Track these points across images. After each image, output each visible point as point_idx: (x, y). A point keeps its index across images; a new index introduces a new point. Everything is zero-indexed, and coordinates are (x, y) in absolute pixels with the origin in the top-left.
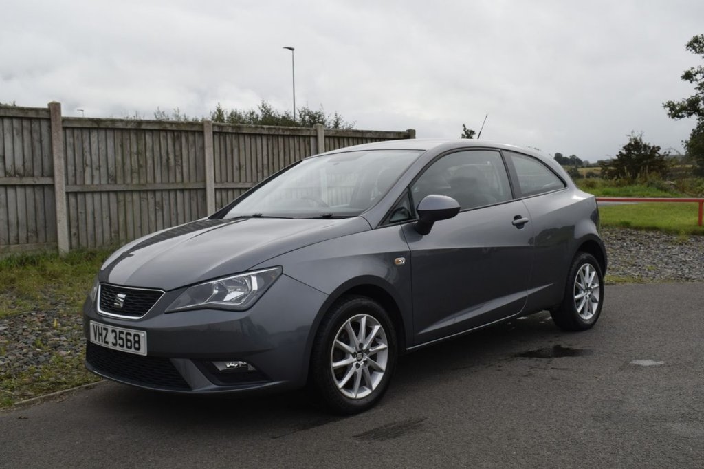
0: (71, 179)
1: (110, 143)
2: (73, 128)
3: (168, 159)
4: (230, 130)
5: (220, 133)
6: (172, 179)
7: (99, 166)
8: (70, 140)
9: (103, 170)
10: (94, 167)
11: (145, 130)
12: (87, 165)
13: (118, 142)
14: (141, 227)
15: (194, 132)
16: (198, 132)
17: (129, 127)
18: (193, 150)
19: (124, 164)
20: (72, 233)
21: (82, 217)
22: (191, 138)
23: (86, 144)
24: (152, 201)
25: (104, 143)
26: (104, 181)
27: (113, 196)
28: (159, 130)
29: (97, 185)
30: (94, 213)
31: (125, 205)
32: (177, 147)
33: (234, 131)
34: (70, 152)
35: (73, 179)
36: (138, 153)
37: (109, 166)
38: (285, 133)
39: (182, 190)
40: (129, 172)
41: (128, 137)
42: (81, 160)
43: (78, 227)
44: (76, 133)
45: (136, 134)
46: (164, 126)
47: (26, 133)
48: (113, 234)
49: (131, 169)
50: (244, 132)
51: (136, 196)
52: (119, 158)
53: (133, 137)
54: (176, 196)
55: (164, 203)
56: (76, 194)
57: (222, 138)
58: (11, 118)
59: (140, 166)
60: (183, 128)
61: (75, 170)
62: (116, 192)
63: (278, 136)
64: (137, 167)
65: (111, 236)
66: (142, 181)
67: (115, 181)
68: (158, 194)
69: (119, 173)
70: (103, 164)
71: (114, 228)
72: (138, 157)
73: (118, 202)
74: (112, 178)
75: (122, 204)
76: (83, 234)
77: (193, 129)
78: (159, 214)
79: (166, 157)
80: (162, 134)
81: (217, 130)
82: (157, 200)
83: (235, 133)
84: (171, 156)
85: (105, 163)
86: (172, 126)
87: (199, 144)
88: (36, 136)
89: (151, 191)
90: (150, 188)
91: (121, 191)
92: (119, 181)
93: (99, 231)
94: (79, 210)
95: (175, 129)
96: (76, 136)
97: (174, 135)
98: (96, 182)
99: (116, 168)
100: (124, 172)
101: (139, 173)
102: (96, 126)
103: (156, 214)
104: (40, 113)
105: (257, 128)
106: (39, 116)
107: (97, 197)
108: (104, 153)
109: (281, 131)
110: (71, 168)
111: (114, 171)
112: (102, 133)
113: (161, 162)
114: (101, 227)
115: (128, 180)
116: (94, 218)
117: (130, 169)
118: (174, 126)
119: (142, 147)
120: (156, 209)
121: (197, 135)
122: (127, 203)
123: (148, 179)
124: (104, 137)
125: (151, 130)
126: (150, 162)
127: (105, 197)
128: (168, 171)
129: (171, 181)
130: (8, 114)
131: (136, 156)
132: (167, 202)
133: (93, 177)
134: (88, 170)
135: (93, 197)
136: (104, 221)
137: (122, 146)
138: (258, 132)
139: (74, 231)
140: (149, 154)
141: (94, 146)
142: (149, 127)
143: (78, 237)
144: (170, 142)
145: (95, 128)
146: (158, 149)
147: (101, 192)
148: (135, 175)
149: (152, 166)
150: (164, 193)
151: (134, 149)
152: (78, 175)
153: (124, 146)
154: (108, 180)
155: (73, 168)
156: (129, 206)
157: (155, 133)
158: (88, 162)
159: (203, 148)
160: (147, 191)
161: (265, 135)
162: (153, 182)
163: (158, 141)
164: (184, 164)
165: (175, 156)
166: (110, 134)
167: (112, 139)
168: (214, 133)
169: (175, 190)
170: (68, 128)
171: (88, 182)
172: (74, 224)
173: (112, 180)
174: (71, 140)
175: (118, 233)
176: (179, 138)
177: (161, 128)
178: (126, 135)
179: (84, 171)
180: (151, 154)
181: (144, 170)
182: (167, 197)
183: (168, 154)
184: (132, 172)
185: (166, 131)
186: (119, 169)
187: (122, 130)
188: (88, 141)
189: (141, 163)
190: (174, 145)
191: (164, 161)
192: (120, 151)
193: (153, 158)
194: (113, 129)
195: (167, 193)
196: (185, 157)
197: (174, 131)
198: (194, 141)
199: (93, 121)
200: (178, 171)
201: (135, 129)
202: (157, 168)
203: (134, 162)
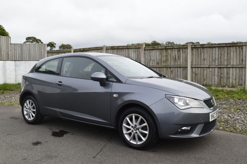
0: (146, 64)
2: (148, 50)
3: (175, 58)
4: (199, 47)
5: (196, 48)
9: (155, 61)
10: (153, 60)
11: (168, 49)
12: (151, 60)
17: (163, 48)
18: (185, 54)
19: (161, 59)
22: (184, 50)
24: (169, 71)
25: (156, 53)
28: (172, 48)
31: (161, 71)
32: (179, 53)
33: (201, 47)
36: (166, 56)
37: (157, 60)
38: (227, 45)
39: (180, 67)
40: (163, 62)
41: (163, 51)
42: (150, 58)
44: (148, 51)
45: (165, 50)
46: (174, 47)
47: (136, 52)
50: (206, 46)
51: (164, 69)
52: (160, 57)
54: (178, 69)
55: (173, 71)
58: (133, 48)
59: (166, 60)
60: (180, 47)
62: (158, 67)
63: (224, 47)
64: (165, 60)
66: (167, 64)
67: (158, 64)
69: (160, 62)
70: (155, 59)
74: (158, 63)
80: (174, 50)
81: (193, 46)
82: (171, 70)
83: (202, 47)
88: (139, 52)
91: (160, 67)
92: (160, 64)
95: (178, 47)
96: (148, 52)
100: (161, 61)
101: (166, 62)
102: (153, 49)
103: (171, 75)
104: (139, 46)
106: (139, 47)
108: (156, 56)
109: (225, 45)
110: (146, 61)
112: (156, 50)
113: (173, 58)
115: (162, 64)
117: (163, 60)
119: (167, 54)
121: (186, 49)
126: (169, 58)
128: (176, 61)
129: (176, 64)
130: (132, 48)
131: (165, 57)
133: (152, 63)
134: (151, 61)
137: (161, 54)
140: (169, 56)
144: (176, 52)
146: (172, 54)
148: (165, 62)
149: (170, 60)
150: (173, 68)
154: (156, 64)
157: (171, 49)
160: (168, 67)
161: (217, 47)
162: (170, 65)
163: (172, 52)
165: (178, 56)
167: (158, 52)
168: (192, 48)
169: (178, 67)
170: (146, 50)
171: (151, 64)
176: (180, 50)
177: (173, 48)
182: (175, 70)
183: (175, 56)
184: (164, 62)
185: (175, 48)
186: (160, 61)
187: (161, 49)
188: (152, 53)
189: (167, 59)
190: (178, 53)
191: (174, 58)
192: (160, 56)
193: (171, 57)
194: (158, 49)
195: (175, 68)
196: (181, 57)
197: (178, 48)
198: (185, 51)
199: (152, 47)
200: (179, 61)
201: (165, 49)
202: (172, 60)
203: (165, 59)
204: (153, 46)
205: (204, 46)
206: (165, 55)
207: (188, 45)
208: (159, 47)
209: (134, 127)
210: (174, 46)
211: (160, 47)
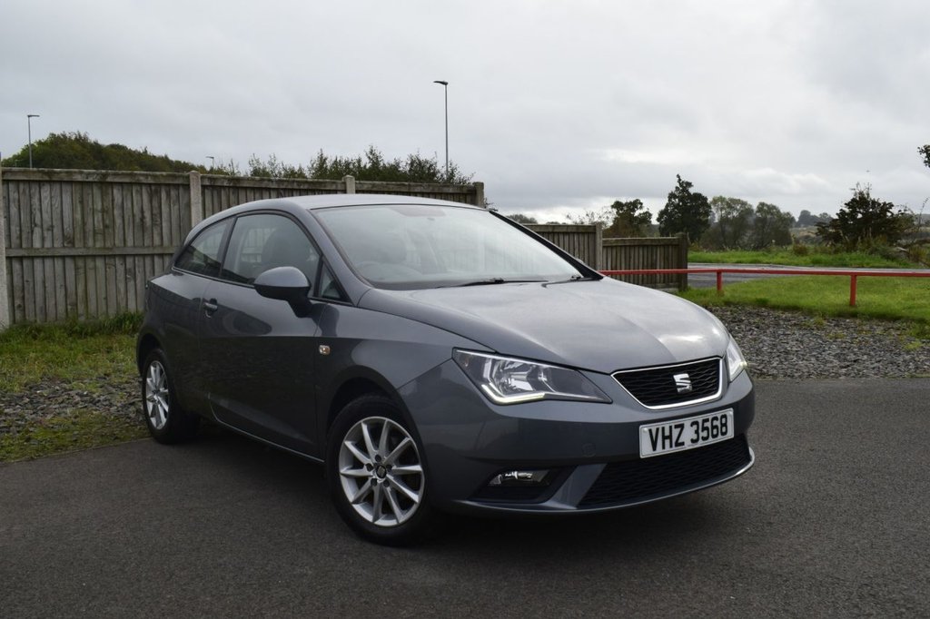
0: (15, 241)
1: (67, 199)
3: (142, 219)
4: (225, 184)
5: (213, 187)
6: (147, 242)
7: (52, 226)
8: (14, 195)
9: (57, 231)
10: (45, 226)
11: (112, 184)
12: (36, 225)
13: (77, 197)
14: (106, 298)
15: (177, 186)
16: (183, 185)
17: (90, 179)
18: (177, 207)
19: (84, 224)
20: (16, 305)
21: (28, 287)
22: (173, 193)
23: (35, 201)
24: (121, 268)
25: (59, 199)
26: (58, 244)
27: (69, 263)
28: (131, 184)
29: (48, 249)
30: (44, 282)
31: (85, 273)
32: (155, 204)
34: (14, 210)
35: (18, 241)
36: (103, 211)
37: (65, 227)
38: (302, 187)
39: (161, 256)
40: (91, 233)
41: (90, 192)
42: (28, 219)
43: (23, 298)
44: (21, 186)
45: (101, 188)
46: (136, 178)
48: (69, 307)
49: (94, 230)
50: (245, 185)
51: (100, 263)
52: (78, 216)
53: (96, 191)
54: (153, 261)
55: (137, 270)
56: (21, 259)
57: (215, 193)
59: (106, 227)
60: (162, 181)
61: (21, 230)
62: (73, 257)
64: (102, 227)
65: (67, 309)
66: (108, 244)
67: (72, 243)
68: (129, 261)
69: (78, 236)
70: (57, 223)
71: (72, 299)
72: (103, 215)
73: (77, 269)
74: (69, 241)
75: (82, 271)
76: (29, 306)
77: (176, 182)
78: (131, 284)
79: (140, 216)
80: (135, 189)
81: (207, 182)
82: (128, 266)
83: (232, 187)
84: (147, 215)
85: (59, 222)
86: (147, 178)
87: (183, 201)
89: (120, 255)
90: (118, 253)
91: (79, 256)
92: (78, 244)
93: (51, 303)
94: (25, 279)
95: (152, 182)
96: (21, 191)
97: (151, 189)
98: (48, 244)
99: (74, 229)
100: (84, 232)
101: (104, 234)
102: (47, 178)
103: (126, 284)
105: (262, 180)
107: (48, 262)
108: (59, 211)
109: (295, 184)
110: (14, 229)
111: (71, 232)
112: (57, 187)
113: (134, 221)
114: (53, 298)
115: (90, 243)
116: (45, 287)
117: (91, 228)
118: (149, 178)
119: (108, 203)
120: (126, 278)
121: (181, 190)
122: (88, 270)
123: (117, 242)
124: (58, 191)
125: (121, 184)
126: (118, 221)
127: (59, 263)
128: (143, 232)
129: (146, 245)
131: (100, 214)
132: (141, 269)
133: (43, 239)
134: (37, 230)
135: (44, 262)
136: (58, 290)
137: (82, 202)
138: (264, 186)
139: (18, 302)
140: (116, 212)
141: (46, 203)
142: (117, 180)
143: (24, 310)
144: (145, 197)
145: (47, 181)
146: (130, 205)
147: (53, 257)
148: (99, 237)
149: (121, 226)
150: (136, 258)
151: (99, 206)
152: (24, 236)
153: (85, 202)
154: (63, 243)
155: (18, 228)
156: (91, 274)
157: (125, 187)
158: (38, 220)
159: (188, 205)
160: (114, 256)
161: (274, 189)
162: (122, 245)
163: (129, 197)
164: (164, 224)
165: (152, 214)
166: (66, 188)
167: (69, 193)
168: (204, 187)
169: (152, 256)
171: (37, 244)
172: (18, 294)
173: (69, 242)
174: (16, 195)
175: (77, 304)
176: (158, 193)
177: (133, 181)
178: (87, 189)
179: (32, 232)
180: (120, 211)
181: (111, 230)
182: (141, 263)
183: (142, 212)
184: (95, 233)
185: (141, 184)
186: (78, 230)
187: (82, 183)
188: (37, 196)
189: (107, 222)
190: (151, 201)
191: (138, 220)
192: (79, 209)
193: (123, 217)
194: (71, 182)
195: (141, 259)
196: (165, 216)
197: (150, 185)
198: (178, 196)
199: (43, 172)
200: (156, 232)
201: (100, 182)
202: (129, 229)
203: (98, 222)
204: (46, 170)
205: (241, 185)
206: (99, 207)
207: (188, 177)
208: (75, 172)
209: (375, 464)
210: (136, 174)
211: (81, 173)
